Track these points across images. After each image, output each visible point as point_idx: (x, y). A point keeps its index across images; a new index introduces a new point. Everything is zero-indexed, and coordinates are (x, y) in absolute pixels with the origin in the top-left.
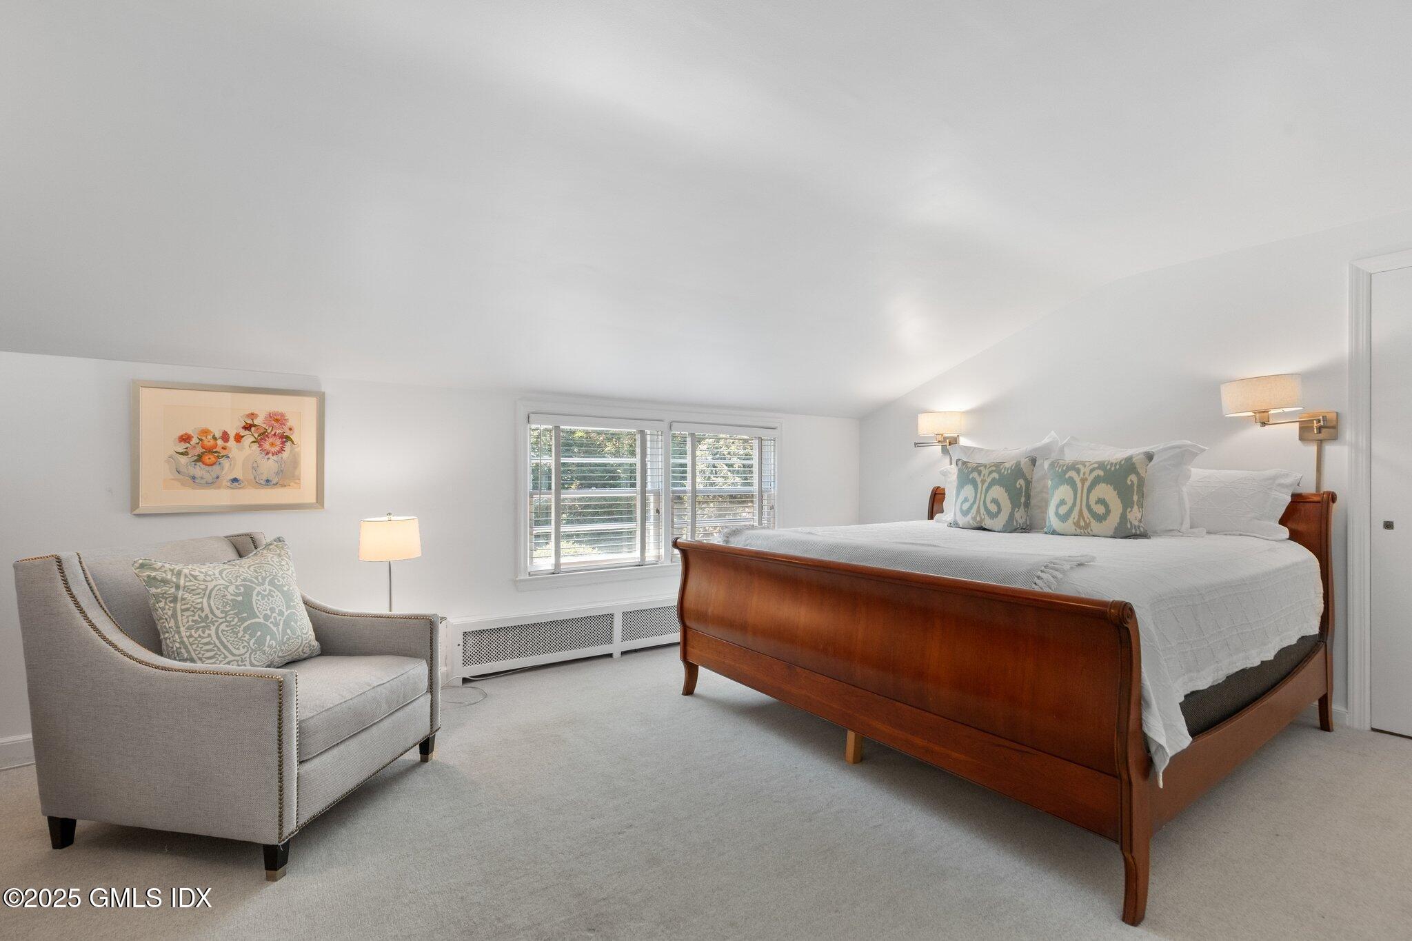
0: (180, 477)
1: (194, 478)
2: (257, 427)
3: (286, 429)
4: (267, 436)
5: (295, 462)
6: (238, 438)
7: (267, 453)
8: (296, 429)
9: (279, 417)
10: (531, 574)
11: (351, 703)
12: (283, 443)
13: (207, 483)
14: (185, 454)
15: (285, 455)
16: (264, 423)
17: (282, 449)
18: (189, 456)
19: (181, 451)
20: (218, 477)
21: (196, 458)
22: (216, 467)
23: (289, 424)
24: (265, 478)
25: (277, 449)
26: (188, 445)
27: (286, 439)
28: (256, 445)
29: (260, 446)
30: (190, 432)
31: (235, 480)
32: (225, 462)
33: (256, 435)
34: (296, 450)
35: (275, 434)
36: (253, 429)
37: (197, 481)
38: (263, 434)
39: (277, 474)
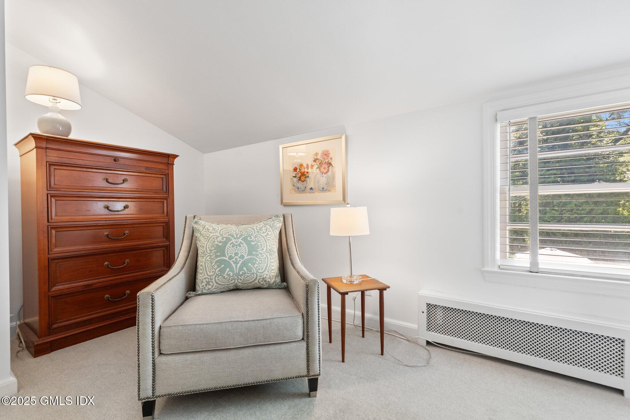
0: (294, 188)
1: (298, 188)
2: (318, 160)
3: (329, 158)
4: (322, 164)
5: (333, 177)
6: (312, 166)
7: (323, 174)
8: (333, 159)
9: (326, 153)
10: (501, 267)
11: (205, 327)
12: (329, 167)
13: (302, 191)
14: (295, 177)
15: (329, 173)
16: (321, 157)
17: (328, 171)
18: (297, 178)
19: (294, 176)
20: (306, 188)
21: (299, 178)
22: (305, 182)
23: (331, 156)
24: (322, 187)
25: (326, 170)
26: (296, 173)
27: (330, 164)
28: (318, 169)
29: (320, 170)
30: (297, 166)
31: (311, 189)
32: (307, 179)
33: (318, 164)
34: (334, 170)
35: (325, 163)
36: (317, 161)
37: (299, 189)
38: (321, 163)
39: (326, 184)
